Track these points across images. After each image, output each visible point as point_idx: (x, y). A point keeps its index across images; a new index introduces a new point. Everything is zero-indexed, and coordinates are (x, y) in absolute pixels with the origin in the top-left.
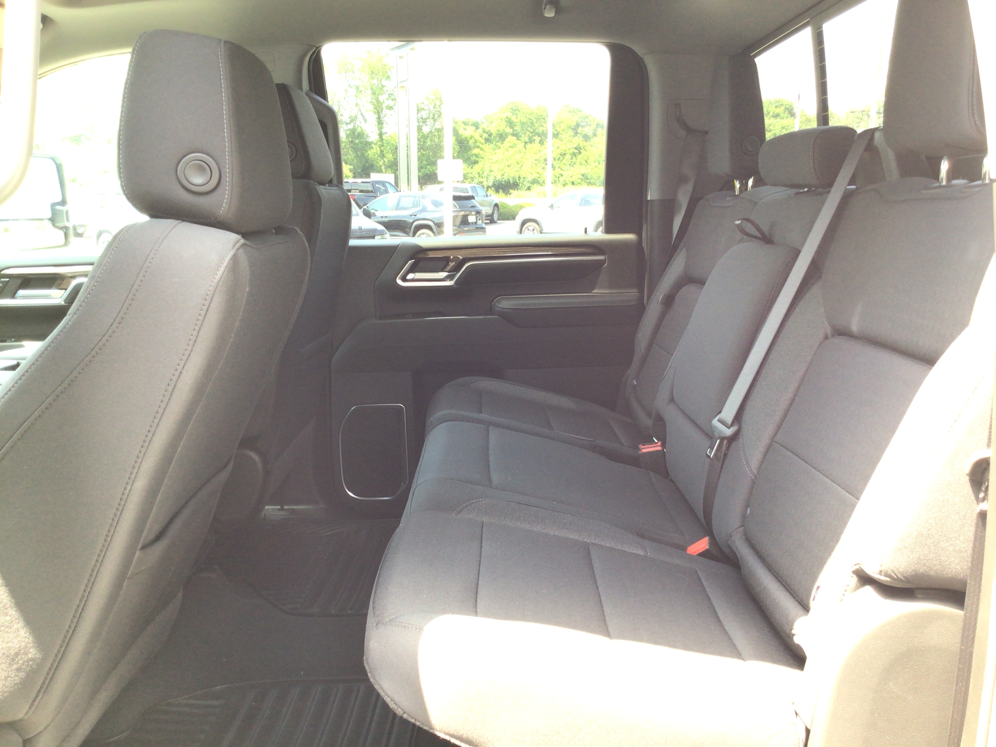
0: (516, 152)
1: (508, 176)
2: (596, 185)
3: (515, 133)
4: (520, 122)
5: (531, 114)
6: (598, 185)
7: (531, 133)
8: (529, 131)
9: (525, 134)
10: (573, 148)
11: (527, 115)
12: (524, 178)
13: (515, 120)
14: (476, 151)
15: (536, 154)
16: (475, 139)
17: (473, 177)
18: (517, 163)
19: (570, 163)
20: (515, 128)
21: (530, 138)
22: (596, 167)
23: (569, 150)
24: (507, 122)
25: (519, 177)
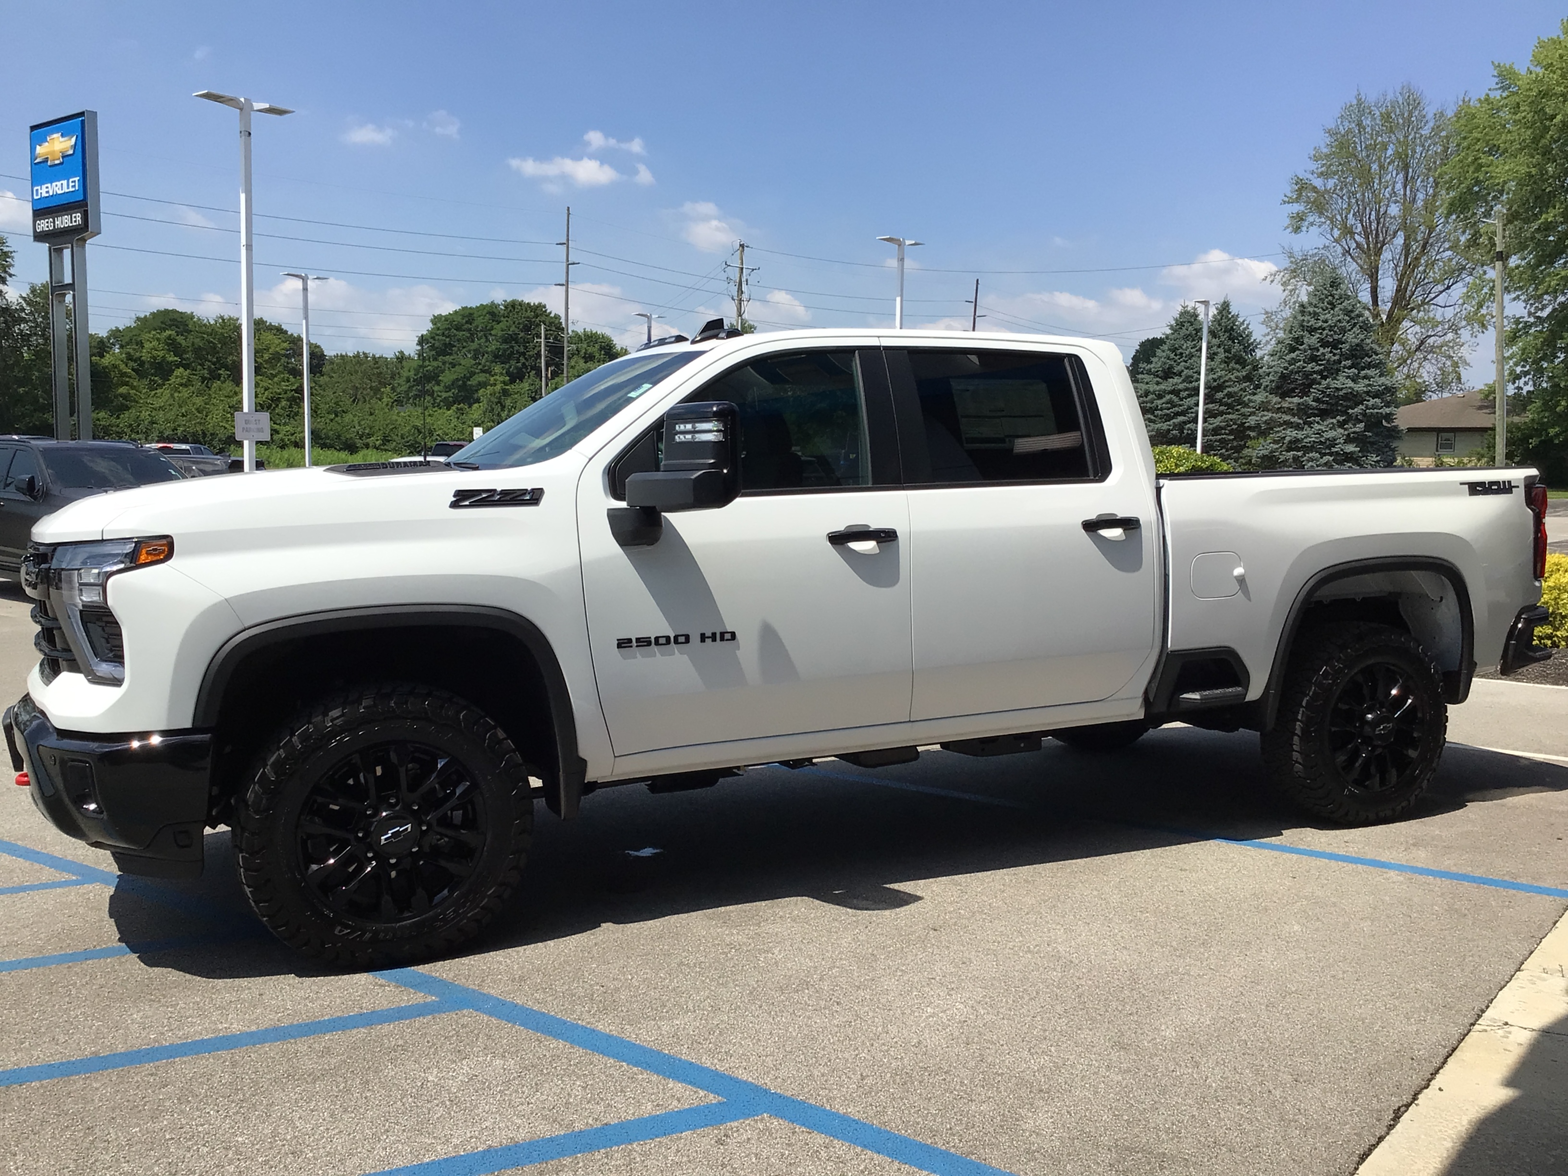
0: (193, 393)
1: (184, 431)
2: (336, 449)
3: (184, 362)
4: (193, 344)
5: (211, 335)
6: (338, 448)
7: (214, 364)
8: (209, 361)
9: (202, 365)
10: (292, 391)
11: (205, 336)
12: (212, 434)
13: (184, 343)
14: (123, 390)
15: (229, 397)
16: (121, 371)
17: (120, 431)
18: (199, 412)
19: (287, 413)
20: (185, 356)
21: (211, 372)
22: (332, 420)
23: (286, 393)
24: (168, 344)
25: (204, 433)
